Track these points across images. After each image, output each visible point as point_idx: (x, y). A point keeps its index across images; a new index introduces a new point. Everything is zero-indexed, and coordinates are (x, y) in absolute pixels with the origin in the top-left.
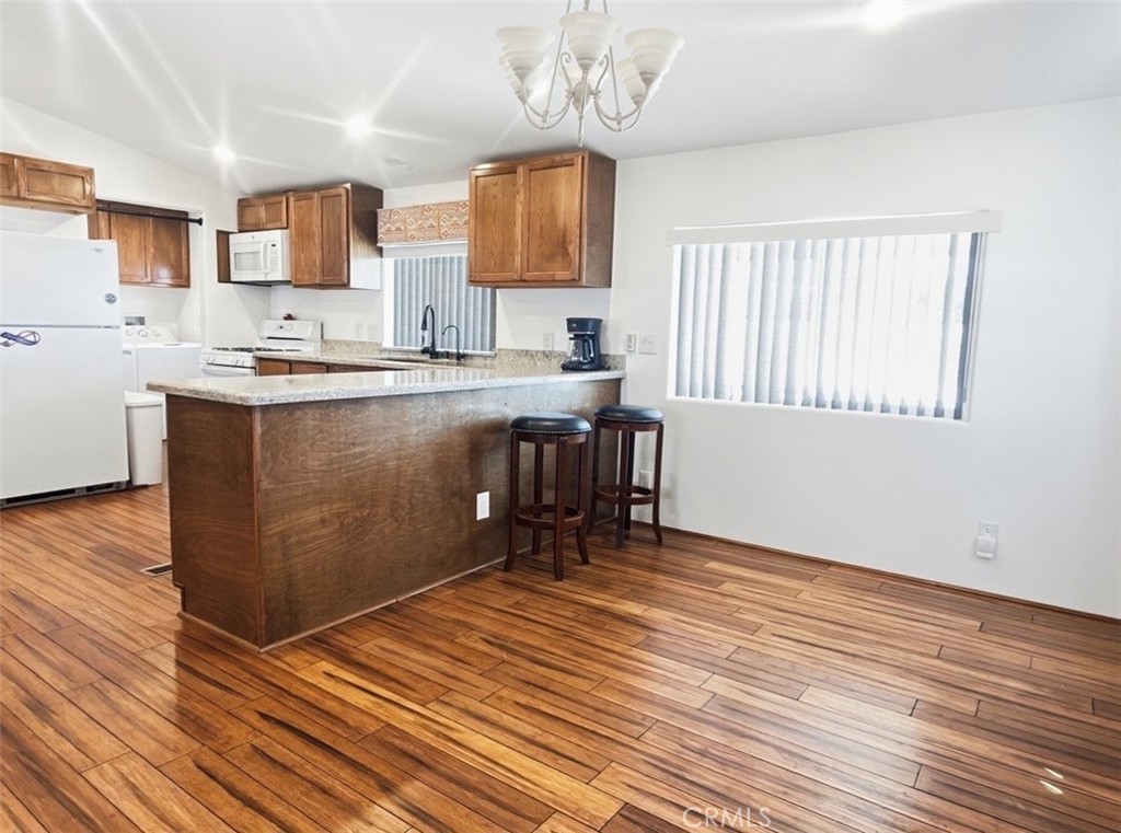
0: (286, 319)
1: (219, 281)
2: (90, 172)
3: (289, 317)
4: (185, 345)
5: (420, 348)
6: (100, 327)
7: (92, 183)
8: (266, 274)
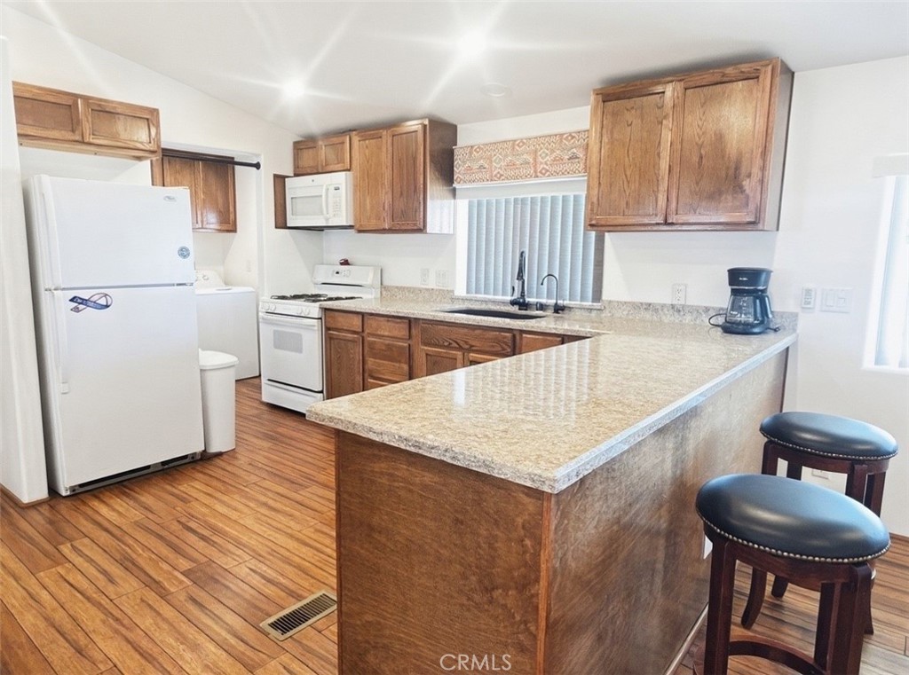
0: (342, 264)
1: (276, 227)
2: (154, 112)
3: (346, 263)
4: (235, 290)
5: (509, 298)
6: (173, 285)
7: (158, 127)
8: (327, 220)
